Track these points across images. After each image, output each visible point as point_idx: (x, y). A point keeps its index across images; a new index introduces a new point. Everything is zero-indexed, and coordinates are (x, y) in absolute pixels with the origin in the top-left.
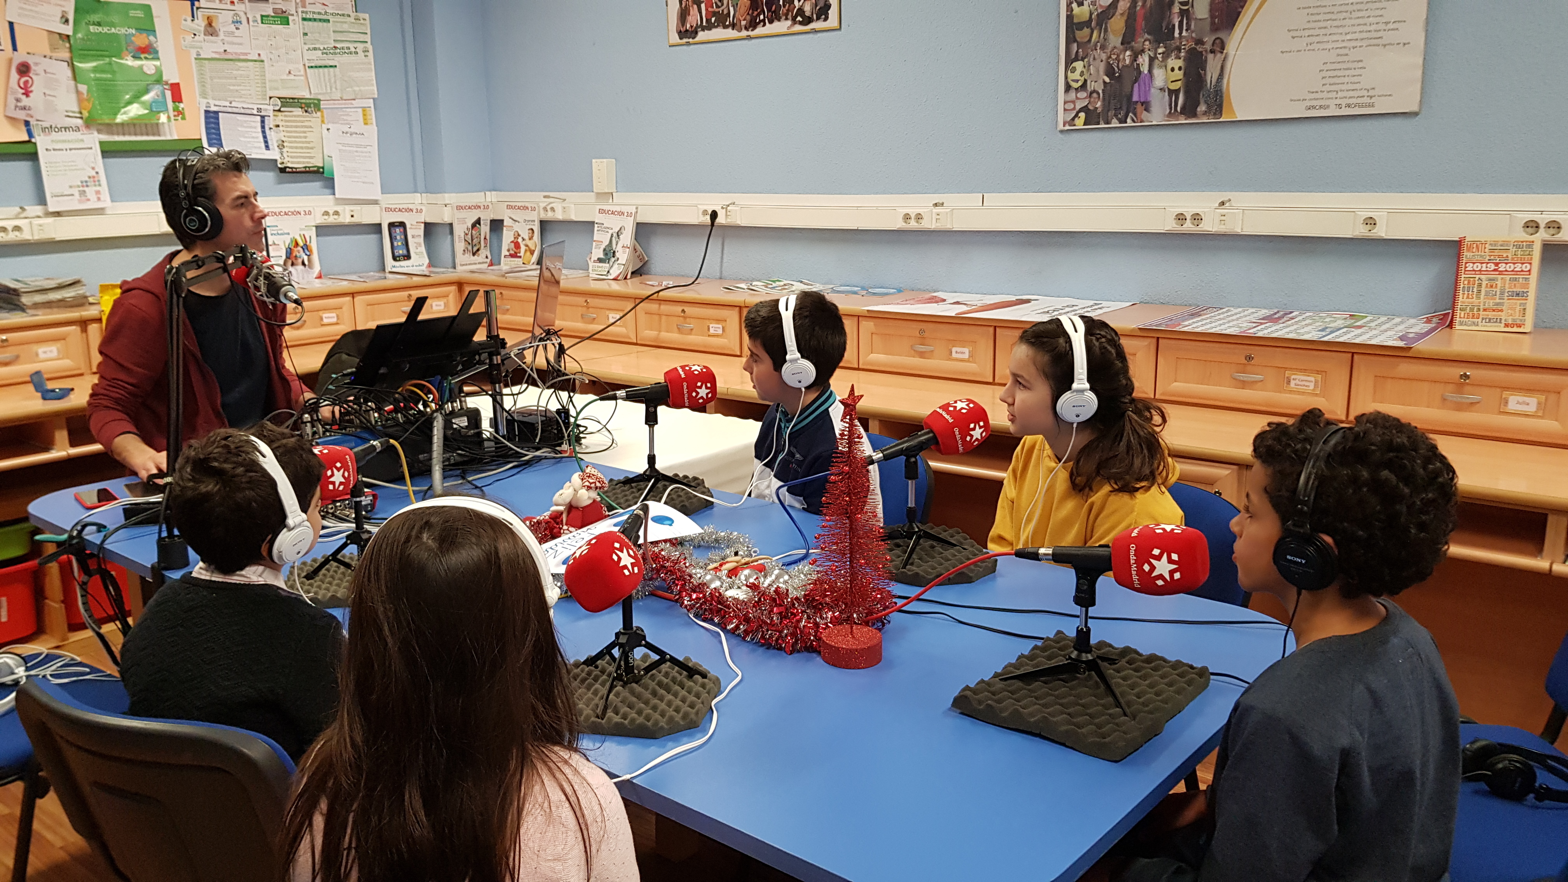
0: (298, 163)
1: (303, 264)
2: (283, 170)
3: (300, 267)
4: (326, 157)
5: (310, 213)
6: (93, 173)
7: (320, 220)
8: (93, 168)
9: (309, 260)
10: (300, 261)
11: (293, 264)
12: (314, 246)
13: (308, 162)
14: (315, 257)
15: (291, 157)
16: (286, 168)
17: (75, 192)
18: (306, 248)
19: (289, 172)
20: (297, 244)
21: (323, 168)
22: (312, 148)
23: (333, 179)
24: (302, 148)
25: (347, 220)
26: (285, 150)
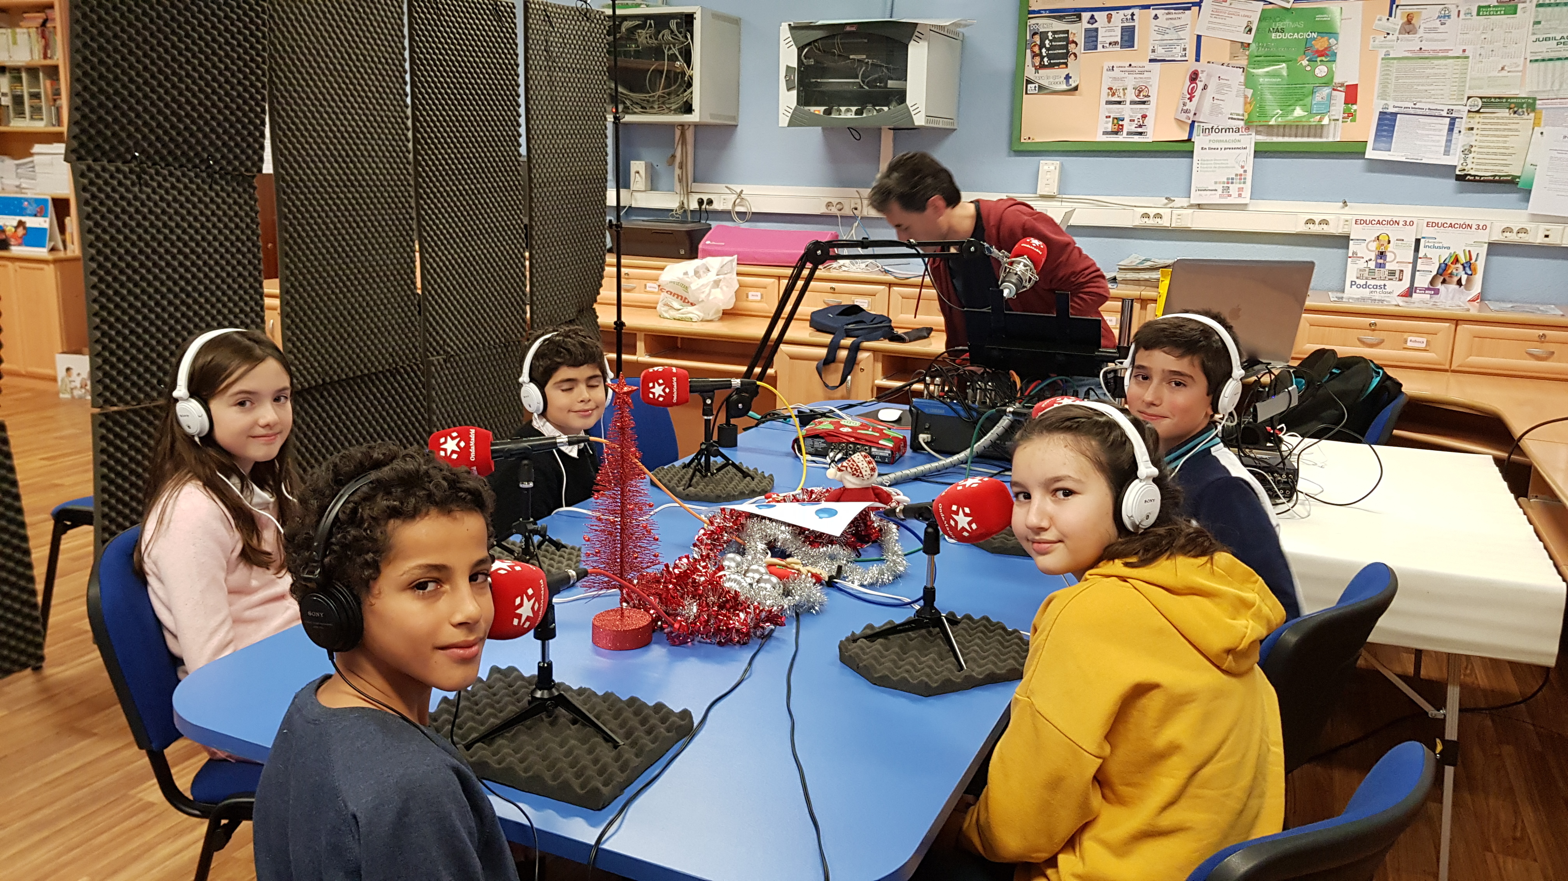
0: (1486, 170)
1: (1459, 283)
2: (1460, 178)
3: (1453, 287)
4: (1528, 166)
5: (1485, 227)
6: (1241, 171)
7: (1497, 237)
8: (1242, 167)
9: (1468, 280)
10: (1456, 279)
11: (1444, 282)
12: (1480, 265)
13: (1499, 171)
14: (1478, 278)
15: (1478, 164)
16: (1466, 175)
17: (1220, 188)
18: (1469, 266)
19: (1469, 180)
20: (1457, 260)
21: (1519, 177)
22: (1510, 155)
23: (1530, 191)
24: (1495, 154)
25: (1539, 240)
26: (1471, 156)
